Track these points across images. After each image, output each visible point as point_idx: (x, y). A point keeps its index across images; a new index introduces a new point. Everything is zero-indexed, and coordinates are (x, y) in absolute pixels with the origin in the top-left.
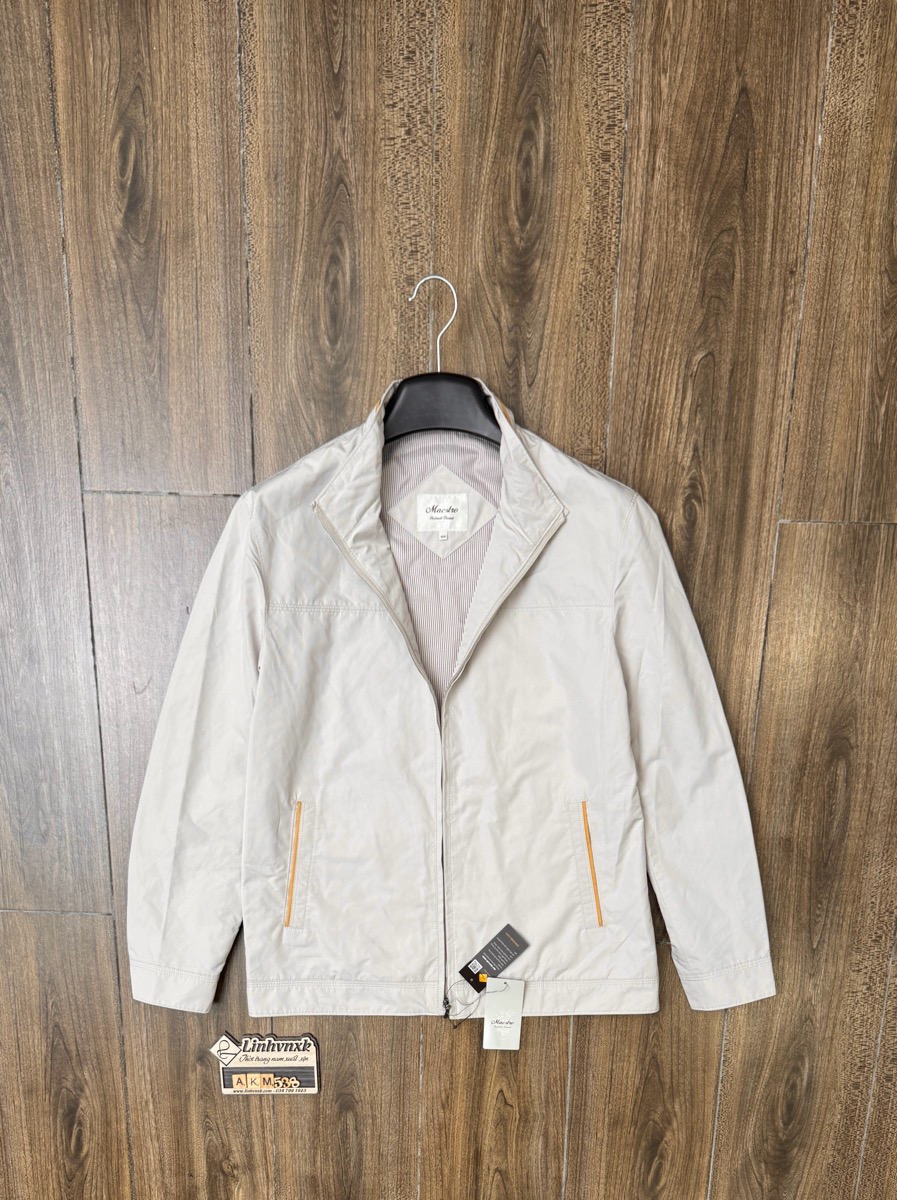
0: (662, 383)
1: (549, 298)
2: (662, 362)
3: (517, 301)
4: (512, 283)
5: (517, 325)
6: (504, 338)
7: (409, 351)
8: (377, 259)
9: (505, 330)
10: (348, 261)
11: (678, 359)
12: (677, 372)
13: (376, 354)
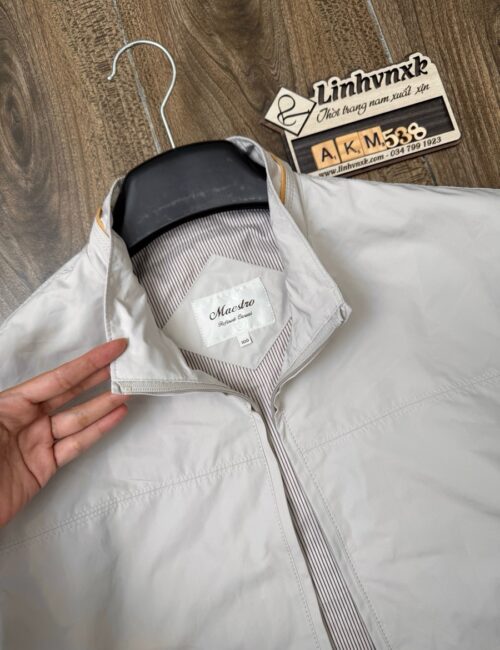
0: (465, 64)
1: (284, 26)
2: (456, 44)
3: (246, 42)
4: (232, 26)
5: (254, 65)
6: (243, 84)
7: (125, 139)
8: (56, 60)
9: (241, 76)
10: (22, 73)
11: (473, 33)
12: (479, 47)
13: (83, 157)
